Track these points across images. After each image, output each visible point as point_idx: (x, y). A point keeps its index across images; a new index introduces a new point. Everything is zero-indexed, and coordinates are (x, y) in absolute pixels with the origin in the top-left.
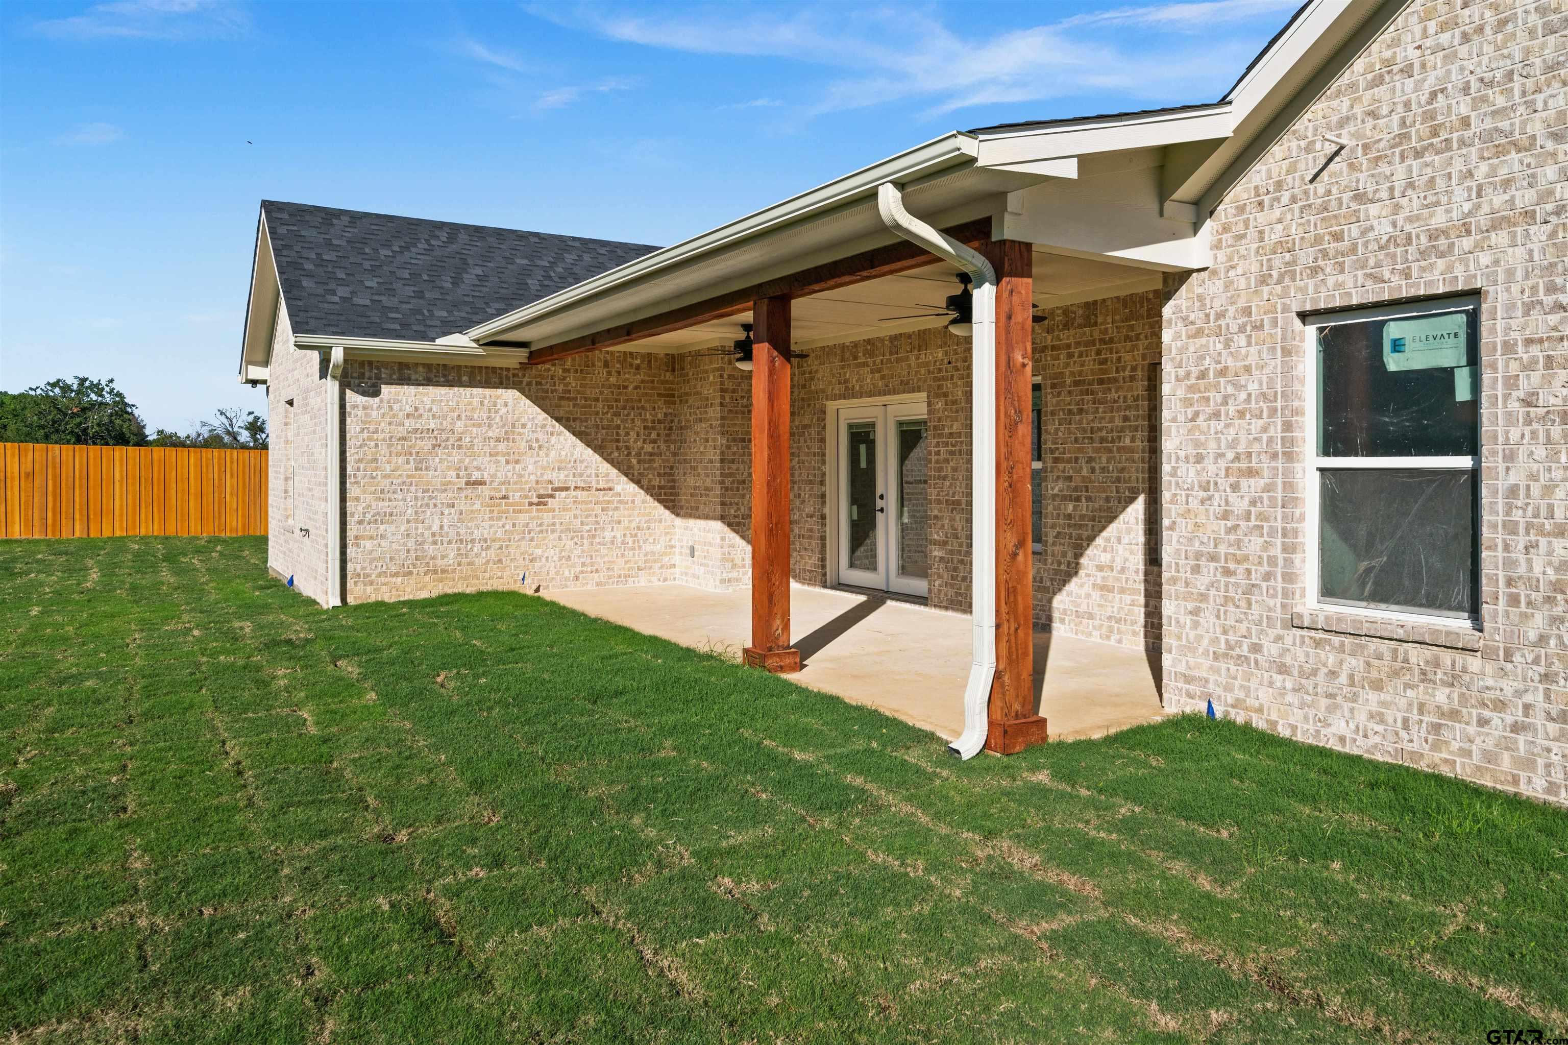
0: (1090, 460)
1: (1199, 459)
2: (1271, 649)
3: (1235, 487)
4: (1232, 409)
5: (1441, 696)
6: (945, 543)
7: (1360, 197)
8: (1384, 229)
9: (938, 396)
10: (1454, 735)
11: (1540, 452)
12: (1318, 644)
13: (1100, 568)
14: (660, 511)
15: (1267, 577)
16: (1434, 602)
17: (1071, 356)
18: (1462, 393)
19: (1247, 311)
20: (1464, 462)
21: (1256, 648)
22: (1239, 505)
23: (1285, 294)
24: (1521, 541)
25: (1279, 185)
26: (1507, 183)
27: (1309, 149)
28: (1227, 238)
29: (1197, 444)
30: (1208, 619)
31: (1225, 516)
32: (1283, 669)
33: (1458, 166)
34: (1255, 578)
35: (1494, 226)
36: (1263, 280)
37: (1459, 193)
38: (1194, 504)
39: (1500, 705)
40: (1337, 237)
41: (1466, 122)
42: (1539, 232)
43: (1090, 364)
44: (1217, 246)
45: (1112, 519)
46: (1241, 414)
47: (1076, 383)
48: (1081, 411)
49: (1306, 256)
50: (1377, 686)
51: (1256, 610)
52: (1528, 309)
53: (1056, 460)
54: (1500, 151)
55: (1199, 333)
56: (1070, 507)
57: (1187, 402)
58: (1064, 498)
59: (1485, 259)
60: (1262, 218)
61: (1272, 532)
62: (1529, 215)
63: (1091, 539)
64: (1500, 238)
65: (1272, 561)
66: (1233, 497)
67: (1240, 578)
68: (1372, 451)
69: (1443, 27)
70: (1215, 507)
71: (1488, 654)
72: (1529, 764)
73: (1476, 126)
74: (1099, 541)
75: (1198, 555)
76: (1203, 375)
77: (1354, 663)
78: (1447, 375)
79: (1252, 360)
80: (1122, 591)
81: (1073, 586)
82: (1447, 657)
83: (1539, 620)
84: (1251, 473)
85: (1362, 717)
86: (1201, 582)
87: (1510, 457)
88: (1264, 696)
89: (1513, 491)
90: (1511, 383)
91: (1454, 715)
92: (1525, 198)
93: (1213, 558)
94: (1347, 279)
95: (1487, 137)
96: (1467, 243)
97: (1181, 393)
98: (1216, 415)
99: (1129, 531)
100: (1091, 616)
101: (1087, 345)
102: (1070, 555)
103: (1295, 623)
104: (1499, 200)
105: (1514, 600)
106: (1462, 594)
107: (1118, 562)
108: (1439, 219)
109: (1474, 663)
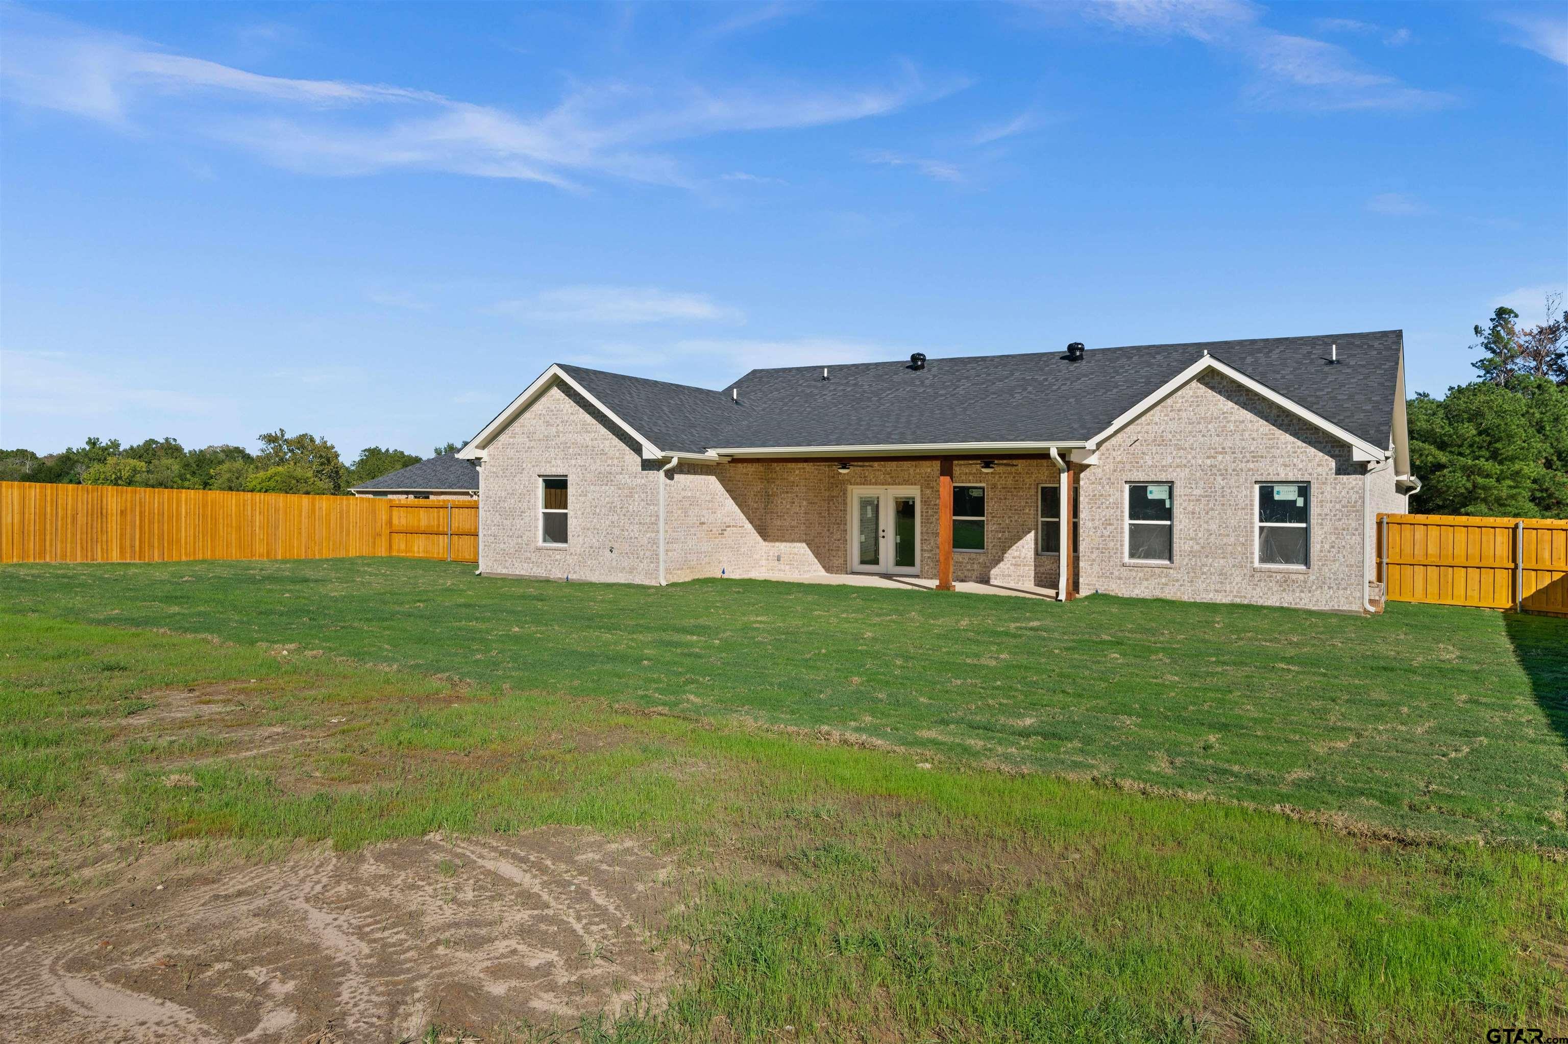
0: (1010, 517)
1: (1093, 520)
2: (1116, 573)
3: (1105, 528)
4: (1104, 506)
5: (1163, 580)
6: (931, 551)
7: (1143, 453)
8: (1150, 463)
9: (927, 488)
10: (1167, 590)
11: (1187, 521)
12: (1130, 570)
13: (1014, 558)
14: (759, 538)
15: (1115, 553)
16: (1160, 557)
17: (1000, 477)
18: (1168, 506)
19: (1110, 479)
20: (1168, 523)
21: (1112, 573)
22: (1107, 533)
23: (1121, 475)
24: (1182, 542)
25: (1120, 445)
26: (1180, 457)
27: (1129, 437)
28: (1103, 457)
29: (1092, 515)
30: (1096, 567)
31: (1102, 536)
32: (1120, 578)
33: (1169, 451)
34: (1112, 554)
35: (1177, 467)
36: (1115, 471)
37: (1169, 457)
38: (1091, 533)
39: (1178, 581)
40: (1137, 463)
41: (1171, 440)
42: (1187, 470)
43: (1010, 481)
44: (1100, 459)
45: (1020, 539)
46: (1107, 508)
47: (1004, 488)
48: (1005, 499)
49: (1128, 466)
50: (1147, 580)
51: (1112, 563)
52: (1185, 487)
53: (993, 517)
54: (1179, 449)
55: (1093, 483)
56: (1000, 535)
57: (1089, 503)
58: (997, 532)
59: (1175, 474)
60: (1114, 453)
61: (1117, 541)
62: (1185, 466)
63: (1010, 547)
64: (1178, 470)
65: (1117, 549)
66: (1104, 531)
67: (1107, 554)
68: (1144, 519)
69: (1165, 415)
70: (1099, 534)
71: (1175, 569)
72: (1184, 593)
73: (1173, 442)
74: (1014, 547)
75: (1092, 548)
76: (1095, 495)
77: (1141, 575)
78: (1163, 501)
79: (1111, 493)
80: (1024, 565)
81: (1001, 565)
82: (1165, 570)
83: (1186, 560)
84: (1110, 524)
85: (1143, 589)
86: (1094, 556)
87: (1180, 522)
88: (1114, 586)
89: (1181, 530)
90: (1181, 504)
91: (1166, 584)
92: (1184, 462)
93: (1098, 549)
94: (1139, 474)
95: (1176, 445)
96: (1171, 470)
97: (1087, 500)
98: (1099, 508)
99: (1027, 544)
100: (1010, 576)
101: (1009, 473)
102: (1000, 554)
103: (1123, 565)
104: (1178, 461)
105: (1181, 556)
106: (1167, 555)
107: (1023, 555)
108: (1164, 463)
109: (1171, 571)
